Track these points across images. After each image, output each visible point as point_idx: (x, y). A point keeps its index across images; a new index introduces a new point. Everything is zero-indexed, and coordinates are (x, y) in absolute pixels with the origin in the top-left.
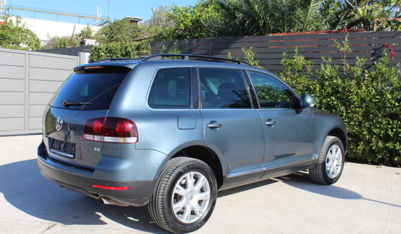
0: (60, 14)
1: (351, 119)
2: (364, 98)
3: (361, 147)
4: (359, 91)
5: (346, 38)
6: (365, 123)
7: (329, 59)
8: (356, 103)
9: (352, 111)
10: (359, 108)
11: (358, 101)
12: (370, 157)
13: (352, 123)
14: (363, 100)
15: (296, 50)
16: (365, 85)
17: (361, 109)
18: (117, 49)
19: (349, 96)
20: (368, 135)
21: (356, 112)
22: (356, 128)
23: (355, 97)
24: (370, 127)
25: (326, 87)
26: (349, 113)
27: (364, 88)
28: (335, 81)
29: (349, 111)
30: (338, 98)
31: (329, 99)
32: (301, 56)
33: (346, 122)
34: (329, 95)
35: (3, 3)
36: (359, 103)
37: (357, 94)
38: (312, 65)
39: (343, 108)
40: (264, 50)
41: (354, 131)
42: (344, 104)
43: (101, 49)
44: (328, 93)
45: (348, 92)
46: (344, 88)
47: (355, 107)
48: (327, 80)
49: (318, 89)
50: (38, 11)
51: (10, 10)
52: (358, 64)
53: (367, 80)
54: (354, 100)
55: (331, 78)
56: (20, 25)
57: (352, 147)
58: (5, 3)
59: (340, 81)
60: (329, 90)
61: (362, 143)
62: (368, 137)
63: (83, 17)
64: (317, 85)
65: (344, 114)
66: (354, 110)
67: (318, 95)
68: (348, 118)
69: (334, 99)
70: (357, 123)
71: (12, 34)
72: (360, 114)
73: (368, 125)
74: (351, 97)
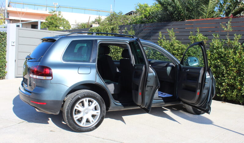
0: (86, 10)
1: (229, 74)
2: (238, 61)
3: (235, 93)
4: (235, 57)
5: (229, 22)
6: (237, 77)
7: (218, 36)
8: (232, 64)
9: (230, 69)
10: (235, 67)
11: (233, 63)
12: (242, 100)
13: (230, 77)
14: (237, 63)
15: (198, 30)
16: (239, 52)
17: (235, 68)
18: (101, 30)
19: (228, 60)
20: (239, 85)
21: (232, 70)
22: (232, 81)
23: (232, 60)
24: (241, 80)
25: (214, 53)
26: (228, 70)
27: (238, 54)
28: (220, 50)
29: (228, 69)
30: (221, 61)
31: (216, 62)
32: (201, 34)
33: (226, 77)
34: (216, 59)
35: (56, 4)
36: (234, 64)
37: (233, 58)
38: (207, 39)
39: (224, 68)
40: (182, 30)
41: (230, 82)
42: (225, 65)
43: (93, 30)
44: (216, 57)
45: (227, 57)
46: (225, 55)
47: (232, 67)
48: (215, 49)
49: (209, 55)
50: (74, 8)
51: (59, 8)
52: (235, 39)
53: (240, 49)
54: (231, 62)
55: (218, 48)
56: (60, 17)
57: (229, 93)
58: (57, 4)
59: (223, 50)
60: (216, 55)
61: (236, 90)
62: (239, 86)
63: (99, 11)
64: (209, 52)
65: (225, 71)
66: (231, 68)
67: (209, 58)
68: (227, 74)
69: (219, 61)
70: (233, 78)
71: (55, 21)
72: (235, 71)
73: (239, 79)
74: (229, 60)
